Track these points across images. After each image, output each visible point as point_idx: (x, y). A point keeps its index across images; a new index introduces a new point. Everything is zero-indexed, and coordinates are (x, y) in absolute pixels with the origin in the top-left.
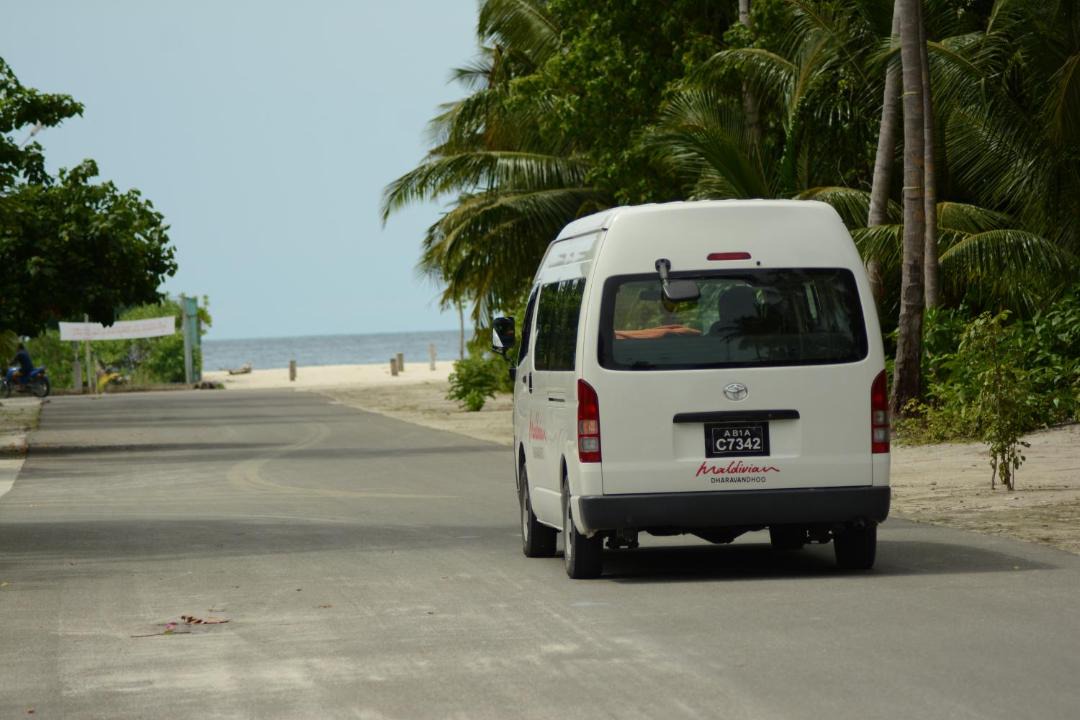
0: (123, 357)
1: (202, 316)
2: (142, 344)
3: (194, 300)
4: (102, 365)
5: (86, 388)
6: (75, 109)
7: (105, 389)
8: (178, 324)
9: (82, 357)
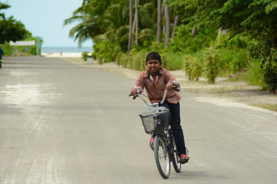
0: (23, 49)
1: (41, 41)
2: (28, 47)
3: (40, 38)
4: (19, 51)
5: (15, 56)
6: (10, 7)
7: (20, 56)
8: (36, 43)
9: (15, 49)
